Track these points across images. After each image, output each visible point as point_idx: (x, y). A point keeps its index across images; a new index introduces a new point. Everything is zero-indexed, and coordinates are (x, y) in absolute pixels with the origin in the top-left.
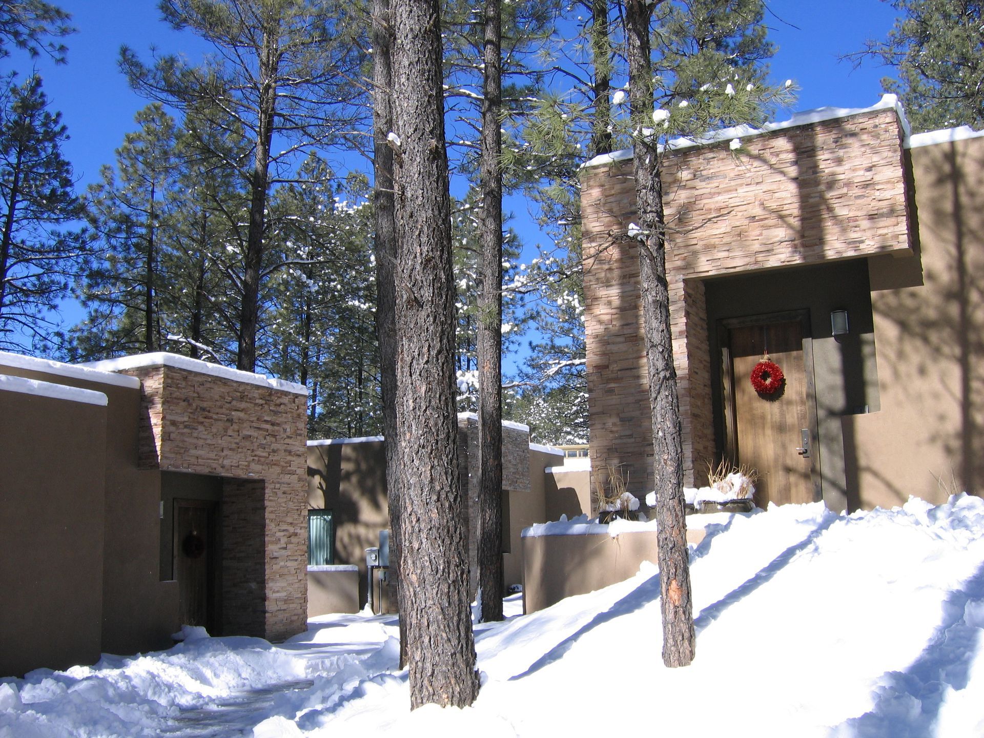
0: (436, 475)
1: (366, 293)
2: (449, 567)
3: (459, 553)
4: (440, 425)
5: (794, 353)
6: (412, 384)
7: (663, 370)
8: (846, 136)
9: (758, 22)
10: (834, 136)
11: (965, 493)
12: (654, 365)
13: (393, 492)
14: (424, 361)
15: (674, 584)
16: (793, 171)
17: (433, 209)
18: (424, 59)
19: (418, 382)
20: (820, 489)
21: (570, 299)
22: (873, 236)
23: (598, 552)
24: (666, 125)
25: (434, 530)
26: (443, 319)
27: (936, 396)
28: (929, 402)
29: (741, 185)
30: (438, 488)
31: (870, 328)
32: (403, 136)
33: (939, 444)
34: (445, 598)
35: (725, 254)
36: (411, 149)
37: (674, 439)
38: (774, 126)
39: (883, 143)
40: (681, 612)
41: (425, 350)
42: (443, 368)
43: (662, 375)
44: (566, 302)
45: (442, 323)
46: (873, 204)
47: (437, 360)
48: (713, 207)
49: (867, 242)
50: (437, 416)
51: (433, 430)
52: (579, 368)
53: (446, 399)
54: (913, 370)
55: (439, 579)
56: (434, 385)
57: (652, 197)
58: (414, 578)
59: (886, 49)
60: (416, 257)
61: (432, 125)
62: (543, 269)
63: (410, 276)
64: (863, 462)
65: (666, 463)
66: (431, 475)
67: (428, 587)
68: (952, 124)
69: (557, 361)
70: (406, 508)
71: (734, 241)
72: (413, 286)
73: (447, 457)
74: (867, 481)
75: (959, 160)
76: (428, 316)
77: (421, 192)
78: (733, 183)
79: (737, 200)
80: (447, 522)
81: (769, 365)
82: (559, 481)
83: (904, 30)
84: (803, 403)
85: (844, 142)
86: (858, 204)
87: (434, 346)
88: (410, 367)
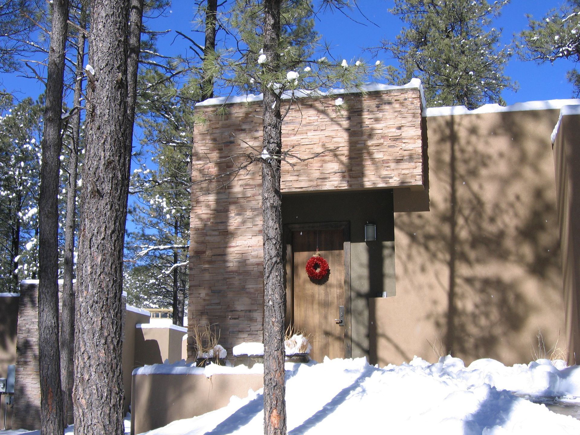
0: (105, 324)
1: (6, 183)
2: (111, 394)
3: (119, 384)
4: (110, 286)
5: (337, 252)
6: (91, 254)
7: (275, 256)
8: (385, 104)
9: (309, 17)
10: (377, 103)
11: (449, 356)
12: (268, 253)
13: (43, 336)
14: (102, 238)
15: (275, 412)
16: (345, 124)
17: (115, 125)
18: (117, 13)
19: (96, 253)
20: (350, 349)
21: (160, 201)
22: (399, 175)
23: (192, 388)
24: (296, 83)
25: (101, 366)
26: (117, 207)
27: (431, 287)
28: (426, 290)
29: (310, 130)
30: (106, 334)
31: (392, 238)
32: (97, 68)
33: (432, 320)
34: (107, 418)
35: (295, 178)
36: (102, 79)
37: (280, 307)
38: (336, 91)
39: (410, 112)
40: (279, 433)
41: (103, 229)
42: (115, 244)
43: (274, 260)
44: (157, 203)
45: (117, 211)
46: (400, 152)
47: (111, 238)
48: (289, 143)
49: (395, 178)
50: (108, 280)
51: (105, 290)
52: (161, 252)
53: (116, 267)
54: (418, 269)
55: (103, 403)
56: (108, 257)
57: (275, 133)
58: (83, 402)
59: (395, 47)
60: (100, 159)
61: (119, 63)
62: (142, 177)
63: (95, 173)
64: (380, 331)
65: (273, 325)
66: (101, 324)
67: (94, 409)
68: (440, 103)
69: (147, 246)
70: (79, 348)
71: (303, 169)
72: (97, 180)
73: (114, 311)
74: (382, 343)
75: (456, 127)
76: (107, 204)
77: (108, 111)
78: (305, 128)
79: (307, 140)
80: (111, 360)
81: (320, 259)
82: (146, 334)
83: (407, 36)
84: (340, 286)
85: (383, 108)
86: (390, 151)
87: (110, 227)
88: (90, 241)
